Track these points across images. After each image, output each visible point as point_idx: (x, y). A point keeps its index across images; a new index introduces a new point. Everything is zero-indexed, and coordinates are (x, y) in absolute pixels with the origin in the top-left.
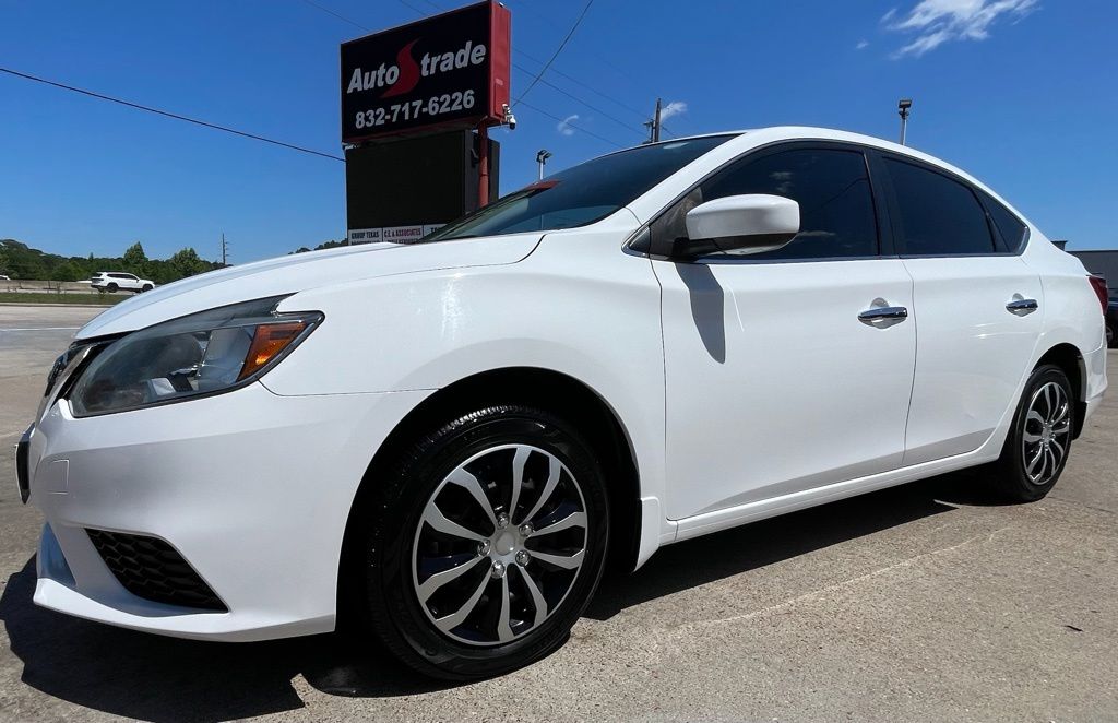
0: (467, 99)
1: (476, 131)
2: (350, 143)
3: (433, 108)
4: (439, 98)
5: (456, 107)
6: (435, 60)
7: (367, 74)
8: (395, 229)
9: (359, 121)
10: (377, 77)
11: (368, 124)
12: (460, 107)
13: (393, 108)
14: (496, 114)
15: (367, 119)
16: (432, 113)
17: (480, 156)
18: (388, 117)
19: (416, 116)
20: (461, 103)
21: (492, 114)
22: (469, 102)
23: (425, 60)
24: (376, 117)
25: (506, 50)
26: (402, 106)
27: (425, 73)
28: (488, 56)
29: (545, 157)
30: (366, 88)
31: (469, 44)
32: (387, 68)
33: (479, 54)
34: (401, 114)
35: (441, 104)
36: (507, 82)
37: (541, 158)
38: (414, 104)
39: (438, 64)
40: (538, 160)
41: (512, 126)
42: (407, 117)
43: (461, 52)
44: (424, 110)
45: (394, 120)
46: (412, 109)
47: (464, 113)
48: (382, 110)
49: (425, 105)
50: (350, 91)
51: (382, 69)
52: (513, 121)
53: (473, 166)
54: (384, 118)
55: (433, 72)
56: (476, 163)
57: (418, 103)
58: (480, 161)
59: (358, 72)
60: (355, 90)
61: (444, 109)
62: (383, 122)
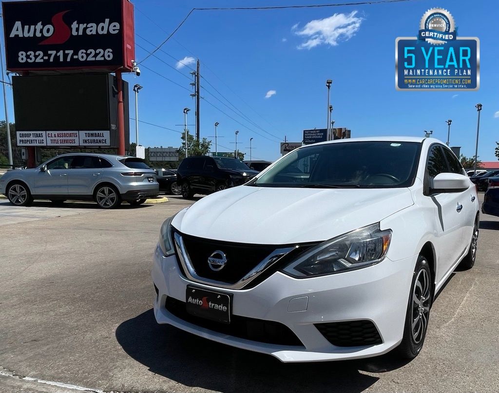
0: (108, 54)
1: (114, 74)
2: (12, 71)
3: (81, 55)
4: (87, 51)
5: (99, 58)
6: (82, 26)
7: (26, 27)
8: (56, 132)
9: (22, 57)
10: (35, 30)
11: (29, 61)
12: (102, 59)
13: (50, 52)
14: (128, 66)
15: (28, 57)
16: (81, 59)
17: (118, 91)
18: (46, 58)
19: (69, 60)
20: (103, 56)
21: (126, 66)
22: (109, 56)
23: (74, 25)
24: (36, 57)
25: (132, 28)
26: (58, 52)
27: (74, 33)
28: (121, 30)
29: (138, 89)
30: (26, 35)
31: (107, 20)
32: (44, 25)
33: (115, 28)
34: (57, 58)
35: (88, 55)
36: (133, 48)
37: (136, 89)
38: (67, 52)
39: (85, 29)
40: (134, 90)
41: (138, 74)
42: (61, 60)
43: (101, 25)
44: (75, 57)
45: (51, 60)
46: (65, 56)
47: (105, 63)
48: (41, 53)
49: (76, 53)
50: (12, 35)
51: (39, 26)
52: (138, 71)
53: (114, 96)
54: (42, 58)
55: (81, 33)
56: (115, 94)
57: (71, 52)
58: (118, 93)
59: (18, 24)
60: (17, 36)
61: (90, 58)
62: (42, 61)
